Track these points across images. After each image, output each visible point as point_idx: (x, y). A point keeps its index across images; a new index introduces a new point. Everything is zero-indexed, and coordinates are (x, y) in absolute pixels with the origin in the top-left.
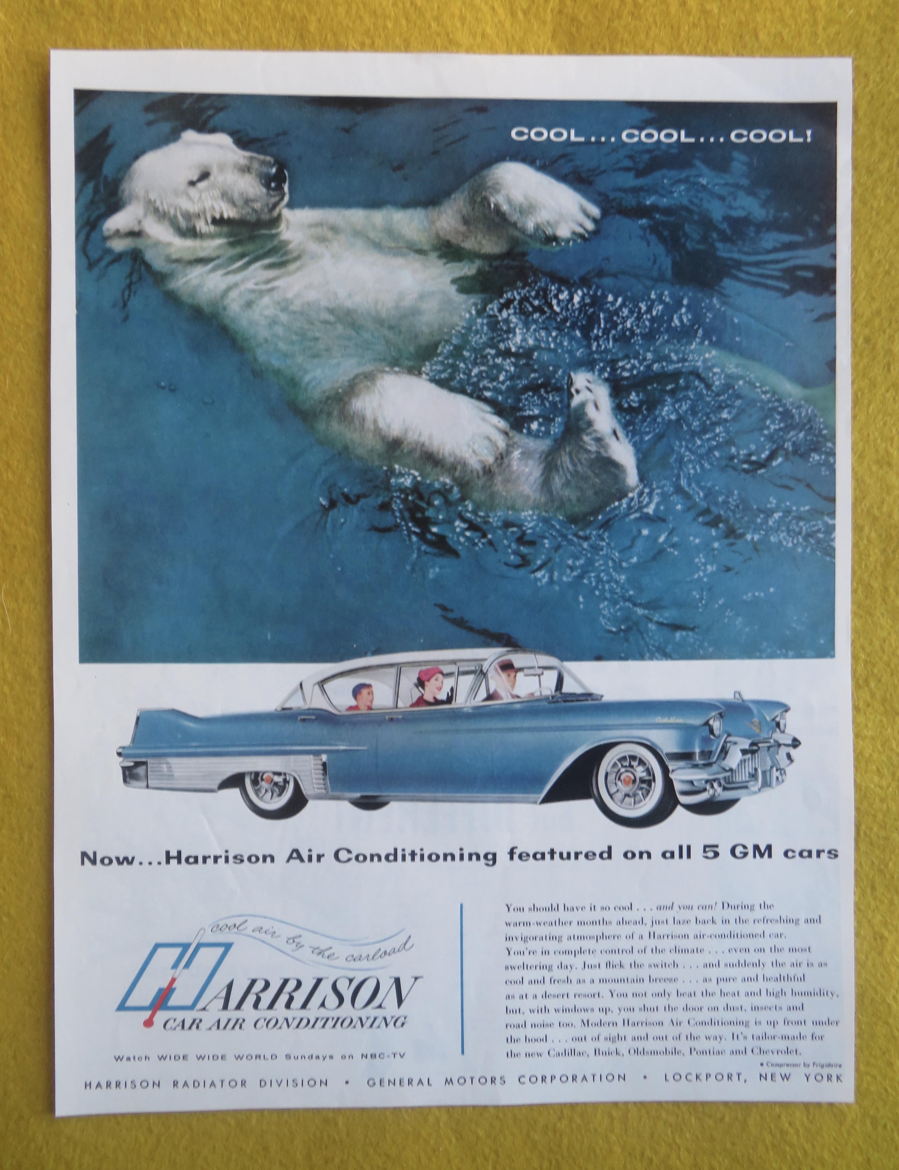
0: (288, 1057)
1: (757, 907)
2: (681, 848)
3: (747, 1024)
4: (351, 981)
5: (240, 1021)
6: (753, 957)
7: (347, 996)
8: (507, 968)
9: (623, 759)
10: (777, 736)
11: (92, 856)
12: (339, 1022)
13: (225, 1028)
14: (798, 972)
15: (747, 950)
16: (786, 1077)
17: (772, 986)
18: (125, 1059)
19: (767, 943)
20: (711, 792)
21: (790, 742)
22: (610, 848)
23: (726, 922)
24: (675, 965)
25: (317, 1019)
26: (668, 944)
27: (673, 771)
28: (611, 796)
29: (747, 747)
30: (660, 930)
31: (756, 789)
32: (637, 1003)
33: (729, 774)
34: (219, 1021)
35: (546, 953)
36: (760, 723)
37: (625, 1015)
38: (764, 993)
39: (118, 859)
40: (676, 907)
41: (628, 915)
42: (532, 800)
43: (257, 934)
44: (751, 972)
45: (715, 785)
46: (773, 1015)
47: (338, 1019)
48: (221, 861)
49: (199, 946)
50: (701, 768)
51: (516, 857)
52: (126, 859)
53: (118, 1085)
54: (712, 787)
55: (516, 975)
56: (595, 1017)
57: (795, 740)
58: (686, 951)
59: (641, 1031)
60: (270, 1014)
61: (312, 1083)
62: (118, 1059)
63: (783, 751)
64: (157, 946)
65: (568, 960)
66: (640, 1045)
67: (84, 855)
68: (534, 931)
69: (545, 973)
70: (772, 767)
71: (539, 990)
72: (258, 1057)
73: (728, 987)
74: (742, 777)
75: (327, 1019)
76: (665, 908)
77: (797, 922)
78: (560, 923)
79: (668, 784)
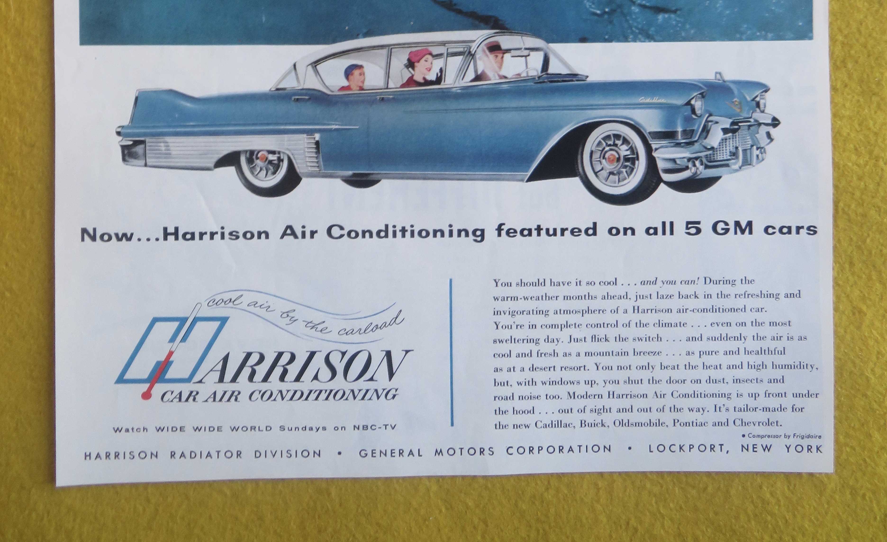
0: (282, 428)
1: (738, 282)
2: (664, 223)
3: (728, 396)
4: (344, 354)
5: (236, 393)
6: (734, 331)
7: (340, 368)
8: (495, 341)
9: (608, 137)
10: (757, 115)
11: (92, 232)
12: (331, 394)
13: (221, 400)
14: (779, 345)
15: (728, 324)
16: (767, 448)
17: (753, 359)
18: (123, 430)
19: (748, 317)
20: (693, 169)
21: (770, 121)
22: (595, 224)
23: (708, 296)
24: (659, 338)
25: (311, 391)
26: (651, 318)
27: (656, 149)
28: (596, 173)
29: (728, 126)
30: (643, 304)
31: (736, 167)
32: (623, 375)
33: (711, 152)
34: (215, 393)
35: (534, 326)
36: (740, 103)
37: (610, 387)
38: (745, 365)
39: (117, 235)
40: (659, 282)
41: (612, 290)
42: (519, 177)
43: (252, 308)
44: (733, 345)
45: (697, 163)
46: (753, 388)
47: (331, 391)
48: (218, 237)
49: (196, 320)
50: (682, 147)
51: (503, 233)
52: (125, 235)
53: (117, 455)
54: (694, 165)
55: (504, 348)
56: (581, 389)
57: (774, 119)
58: (669, 325)
59: (625, 403)
60: (264, 386)
61: (305, 453)
62: (117, 430)
63: (763, 129)
64: (155, 320)
65: (554, 333)
66: (625, 416)
67: (84, 231)
68: (521, 305)
69: (532, 346)
70: (752, 146)
71: (527, 362)
72: (253, 428)
73: (710, 360)
74: (723, 155)
75: (321, 391)
76: (649, 282)
77: (777, 297)
78: (547, 297)
79: (651, 162)
